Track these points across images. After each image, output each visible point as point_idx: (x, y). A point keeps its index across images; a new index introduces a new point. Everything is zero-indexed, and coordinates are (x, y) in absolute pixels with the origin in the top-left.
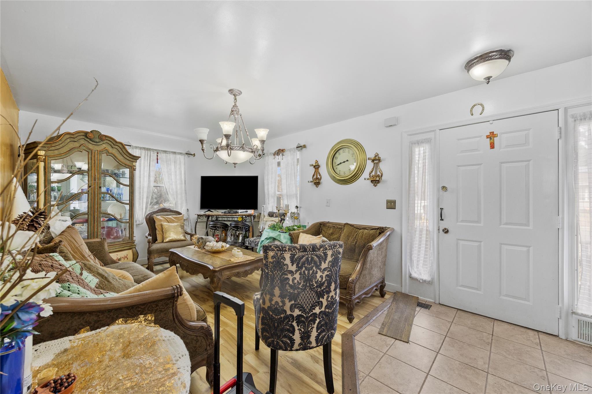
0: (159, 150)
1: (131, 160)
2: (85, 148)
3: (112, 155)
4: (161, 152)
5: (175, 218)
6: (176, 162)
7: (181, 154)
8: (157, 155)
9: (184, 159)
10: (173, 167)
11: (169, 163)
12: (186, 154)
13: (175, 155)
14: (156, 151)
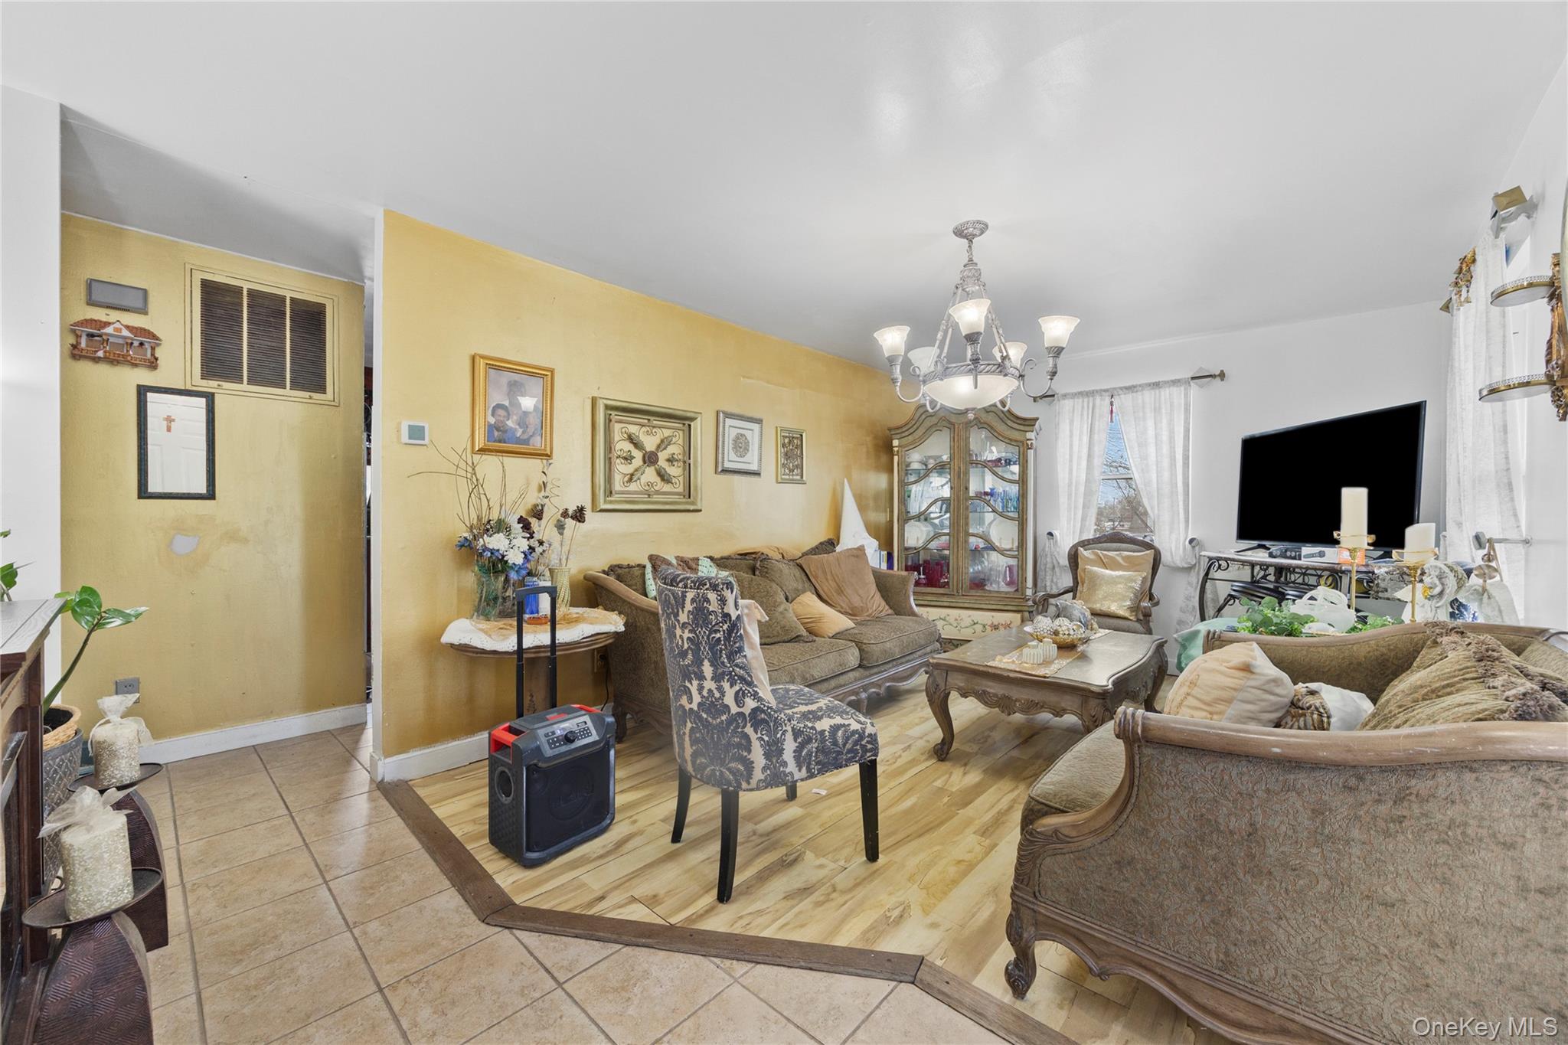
0: (1115, 389)
1: (1022, 428)
2: (945, 423)
3: (985, 426)
4: (1121, 392)
5: (1125, 558)
6: (1160, 408)
7: (1175, 382)
8: (1112, 404)
9: (1186, 396)
10: (1150, 423)
11: (1141, 414)
12: (1193, 378)
13: (1157, 391)
14: (1107, 394)
